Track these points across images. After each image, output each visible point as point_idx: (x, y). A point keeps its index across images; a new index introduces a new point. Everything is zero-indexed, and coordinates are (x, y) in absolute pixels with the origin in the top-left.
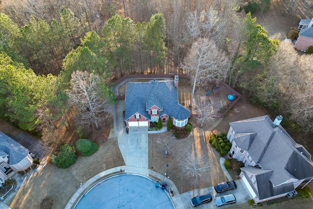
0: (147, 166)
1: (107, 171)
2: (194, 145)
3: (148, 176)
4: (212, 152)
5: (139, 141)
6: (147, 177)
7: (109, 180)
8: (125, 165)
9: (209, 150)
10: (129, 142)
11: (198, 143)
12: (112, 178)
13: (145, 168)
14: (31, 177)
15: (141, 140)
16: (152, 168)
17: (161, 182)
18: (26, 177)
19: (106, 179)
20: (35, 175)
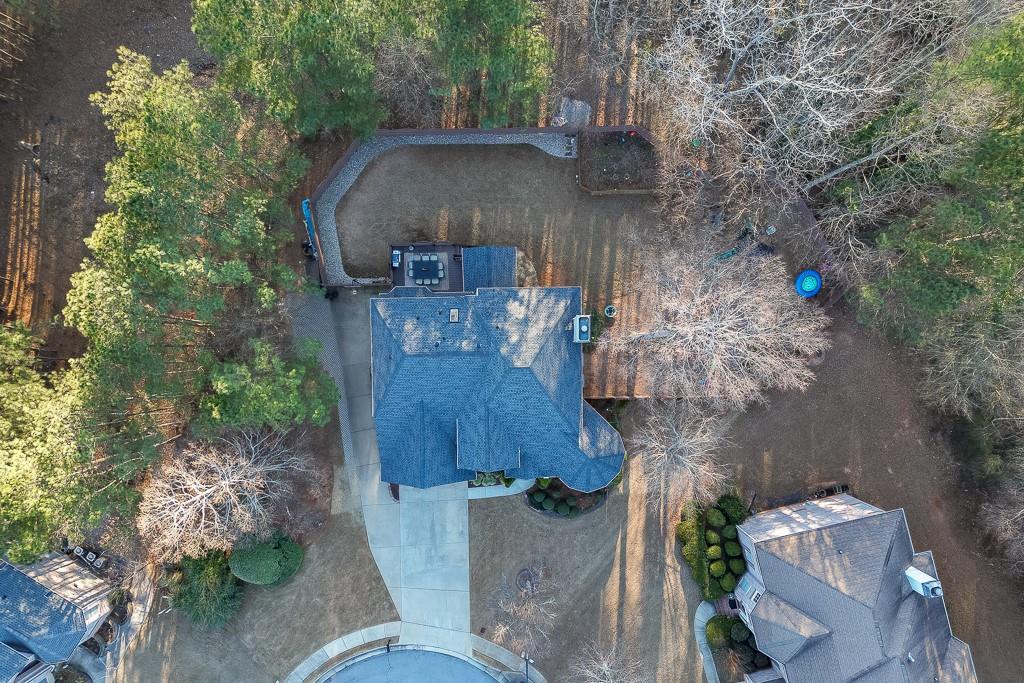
0: (466, 624)
1: (345, 638)
2: (624, 539)
3: (471, 655)
4: (676, 580)
5: (438, 528)
6: (466, 659)
7: (355, 668)
8: (397, 618)
9: (670, 570)
10: (403, 534)
11: (636, 532)
12: (365, 660)
13: (459, 630)
14: (122, 652)
15: (443, 527)
16: (483, 630)
17: (509, 676)
18: (109, 654)
19: (348, 664)
20: (132, 644)
